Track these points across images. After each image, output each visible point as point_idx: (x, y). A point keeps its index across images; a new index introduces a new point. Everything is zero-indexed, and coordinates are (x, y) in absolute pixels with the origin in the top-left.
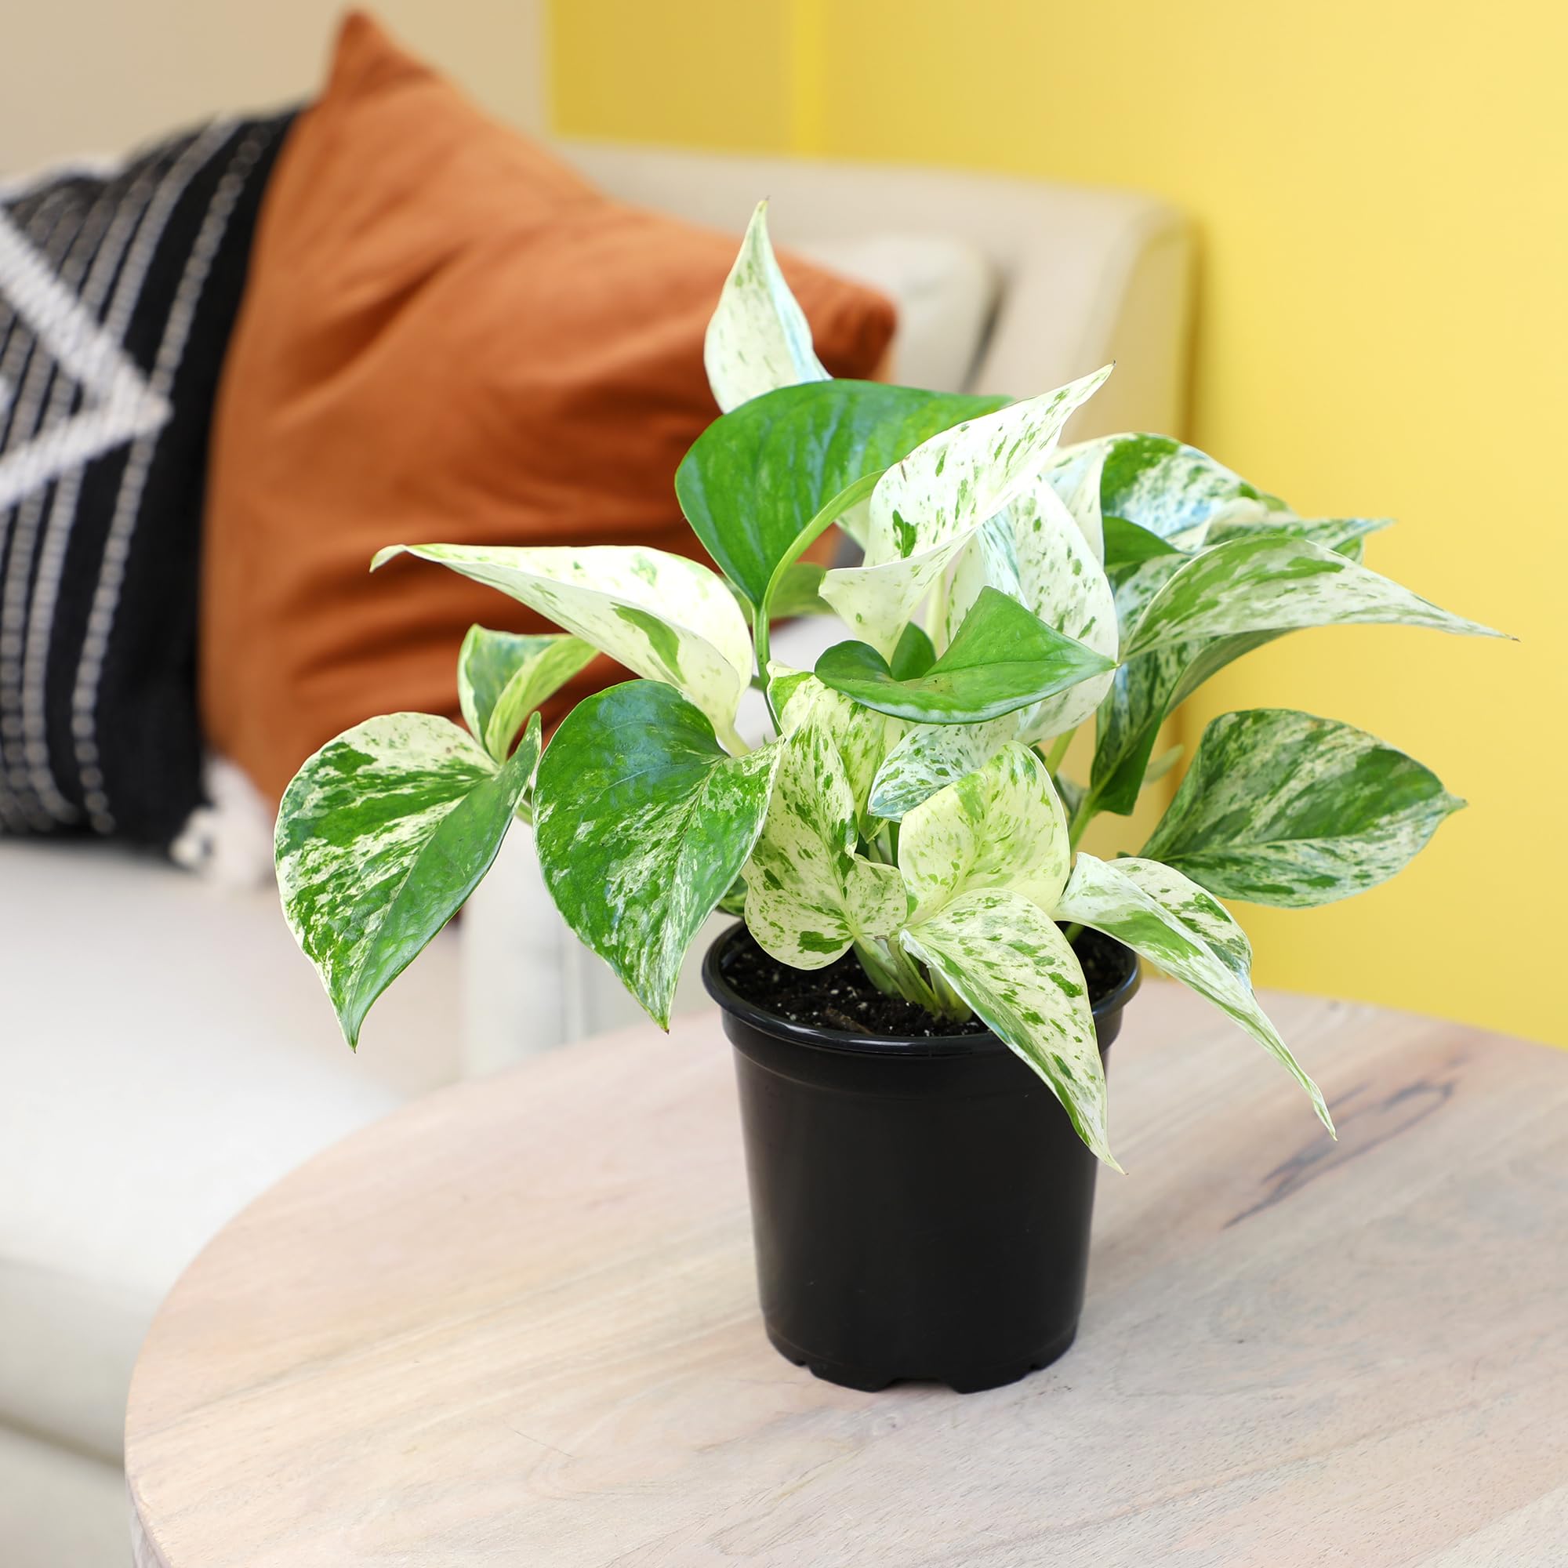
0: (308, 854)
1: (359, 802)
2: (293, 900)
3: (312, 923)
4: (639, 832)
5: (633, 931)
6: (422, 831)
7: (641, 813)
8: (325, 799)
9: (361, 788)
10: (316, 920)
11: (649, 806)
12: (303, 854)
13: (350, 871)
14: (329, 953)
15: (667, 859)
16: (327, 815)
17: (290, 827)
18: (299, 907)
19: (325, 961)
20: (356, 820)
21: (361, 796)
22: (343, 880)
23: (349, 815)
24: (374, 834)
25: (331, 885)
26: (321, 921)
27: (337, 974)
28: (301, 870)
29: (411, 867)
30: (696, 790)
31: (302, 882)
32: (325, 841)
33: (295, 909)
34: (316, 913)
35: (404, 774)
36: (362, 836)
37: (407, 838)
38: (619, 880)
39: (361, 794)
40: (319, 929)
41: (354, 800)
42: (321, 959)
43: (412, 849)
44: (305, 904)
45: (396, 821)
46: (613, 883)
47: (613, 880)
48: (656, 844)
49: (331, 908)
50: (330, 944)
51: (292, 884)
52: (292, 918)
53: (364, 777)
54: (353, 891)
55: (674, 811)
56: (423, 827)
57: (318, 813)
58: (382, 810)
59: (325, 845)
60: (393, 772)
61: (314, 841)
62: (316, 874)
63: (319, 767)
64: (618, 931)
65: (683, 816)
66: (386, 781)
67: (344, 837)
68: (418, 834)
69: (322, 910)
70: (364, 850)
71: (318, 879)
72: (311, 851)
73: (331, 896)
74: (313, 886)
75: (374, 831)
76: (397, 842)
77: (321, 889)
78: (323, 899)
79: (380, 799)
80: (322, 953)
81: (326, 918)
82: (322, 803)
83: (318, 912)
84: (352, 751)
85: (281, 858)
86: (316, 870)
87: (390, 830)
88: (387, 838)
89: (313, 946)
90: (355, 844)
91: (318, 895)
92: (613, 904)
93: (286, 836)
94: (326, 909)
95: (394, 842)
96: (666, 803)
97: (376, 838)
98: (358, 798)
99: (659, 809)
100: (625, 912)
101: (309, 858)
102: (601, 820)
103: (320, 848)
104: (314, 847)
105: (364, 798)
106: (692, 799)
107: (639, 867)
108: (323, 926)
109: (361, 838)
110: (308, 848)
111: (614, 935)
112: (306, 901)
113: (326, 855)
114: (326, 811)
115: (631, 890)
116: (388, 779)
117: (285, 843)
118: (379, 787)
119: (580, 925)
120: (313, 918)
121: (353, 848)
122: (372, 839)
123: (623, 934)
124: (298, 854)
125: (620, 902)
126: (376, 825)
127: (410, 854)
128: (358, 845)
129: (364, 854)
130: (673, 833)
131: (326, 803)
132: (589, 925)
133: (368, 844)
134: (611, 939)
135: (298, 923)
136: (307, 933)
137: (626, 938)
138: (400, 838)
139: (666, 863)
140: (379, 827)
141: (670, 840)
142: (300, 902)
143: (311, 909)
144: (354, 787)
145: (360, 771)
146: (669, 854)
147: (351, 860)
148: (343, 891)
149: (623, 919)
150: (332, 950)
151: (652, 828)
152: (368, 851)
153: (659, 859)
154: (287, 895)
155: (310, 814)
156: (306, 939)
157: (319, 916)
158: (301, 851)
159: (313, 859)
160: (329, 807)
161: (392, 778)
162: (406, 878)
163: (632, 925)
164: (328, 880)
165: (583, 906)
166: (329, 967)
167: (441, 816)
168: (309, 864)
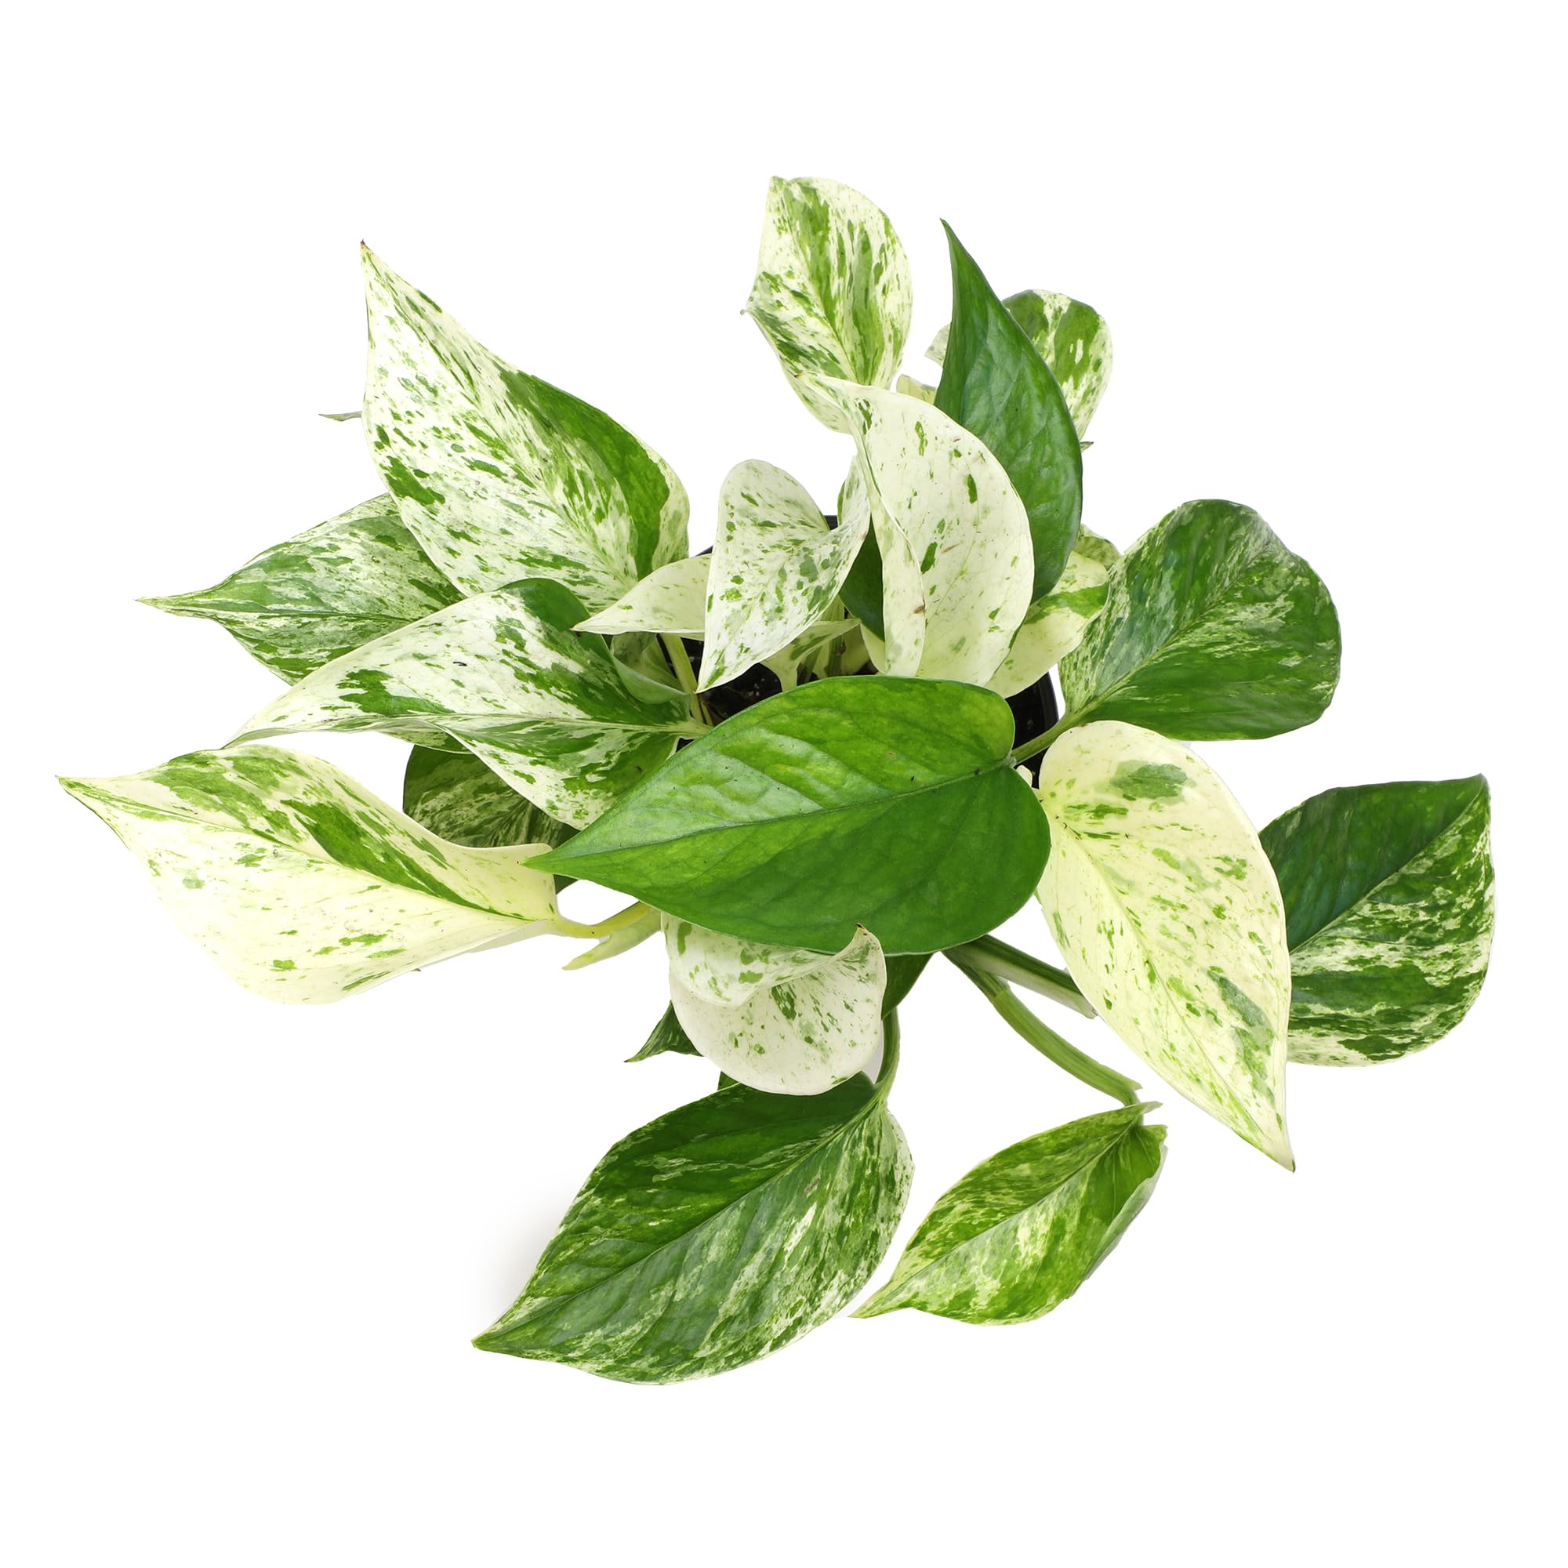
0: (1450, 971)
1: (1376, 1008)
2: (1482, 933)
3: (1474, 900)
4: (1240, 639)
5: (1279, 579)
6: (1331, 942)
7: (1231, 653)
8: (1411, 1020)
9: (1366, 1023)
10: (1468, 902)
11: (1218, 656)
12: (1454, 974)
13: (1414, 941)
14: (1472, 862)
15: (1226, 607)
16: (1413, 1005)
17: (1460, 998)
18: (1478, 924)
19: (1480, 854)
20: (1388, 988)
21: (1370, 1015)
22: (1424, 935)
23: (1393, 995)
24: (1377, 963)
25: (1437, 936)
26: (1465, 899)
27: (1476, 834)
28: (1461, 960)
29: (1364, 900)
30: (1163, 655)
31: (1465, 948)
32: (1427, 979)
33: (1483, 923)
34: (1465, 910)
35: (1311, 1028)
36: (1391, 967)
37: (1350, 941)
38: (1274, 617)
39: (1369, 1018)
40: (1469, 892)
41: (1379, 1013)
42: (1482, 858)
43: (1353, 921)
44: (1471, 924)
45: (1350, 969)
46: (1280, 617)
47: (1279, 620)
48: (1227, 623)
49: (1449, 910)
50: (1467, 870)
51: (1476, 949)
52: (1490, 914)
53: (1359, 1032)
54: (1423, 916)
55: (1195, 643)
56: (1328, 945)
57: (1423, 1009)
58: (1356, 990)
59: (1429, 975)
60: (1325, 1031)
61: (1437, 984)
62: (1447, 952)
63: (1409, 1044)
64: (1292, 584)
65: (1190, 635)
66: (1336, 1025)
67: (1407, 975)
68: (1338, 940)
69: (1458, 910)
70: (1393, 953)
71: (1448, 947)
72: (1445, 974)
73: (1444, 924)
74: (1455, 942)
75: (1376, 966)
76: (1361, 943)
77: (1449, 935)
78: (1452, 924)
79: (1350, 1007)
80: (1478, 864)
81: (1458, 900)
82: (1415, 1017)
83: (1463, 910)
84: (1365, 1053)
85: (1481, 972)
86: (1446, 955)
87: (1361, 961)
88: (1367, 953)
89: (1483, 876)
90: (1400, 962)
91: (1455, 930)
92: (1289, 603)
93: (1467, 991)
94: (1455, 910)
95: (1363, 945)
96: (1201, 651)
97: (1379, 958)
98: (1373, 1015)
99: (1211, 650)
100: (1279, 595)
101: (1450, 968)
102: (1273, 660)
103: (1435, 974)
104: (1440, 976)
105: (1367, 1013)
106: (1171, 647)
107: (1252, 616)
108: (1465, 893)
109: (1392, 965)
110: (1447, 978)
111: (1296, 584)
112: (1470, 927)
113: (1431, 964)
114: (1414, 1009)
115: (1267, 606)
116: (1333, 1026)
117: (1471, 985)
118: (1345, 1021)
119: (1325, 602)
120: (1469, 906)
121: (1404, 959)
122: (1383, 959)
123: (1288, 580)
124: (1461, 974)
125: (1280, 602)
126: (1371, 974)
127: (1359, 916)
128: (1397, 960)
129: (1394, 949)
130: (1208, 624)
131: (1409, 1016)
132: (1317, 598)
133: (1386, 956)
134: (1301, 583)
135: (1486, 906)
136: (1482, 893)
137: (1288, 577)
138: (1355, 945)
139: (1228, 604)
140: (1369, 969)
141: (1214, 621)
142: (1476, 928)
143: (1468, 916)
144: (1373, 1026)
145: (1363, 1037)
146: (1222, 610)
147: (1408, 951)
148: (1430, 923)
149: (1283, 591)
150: (1467, 863)
151: (1227, 637)
152: (1391, 950)
153: (1232, 611)
154: (1485, 939)
155: (1432, 1009)
156: (1486, 886)
157: (1464, 907)
158: (1455, 977)
159: (1447, 966)
160: (1409, 1012)
161: (1328, 1026)
162: (1376, 888)
163: (1278, 583)
164: (1440, 942)
165: (1316, 613)
166: (1479, 844)
167: (1303, 954)
168: (1451, 964)
